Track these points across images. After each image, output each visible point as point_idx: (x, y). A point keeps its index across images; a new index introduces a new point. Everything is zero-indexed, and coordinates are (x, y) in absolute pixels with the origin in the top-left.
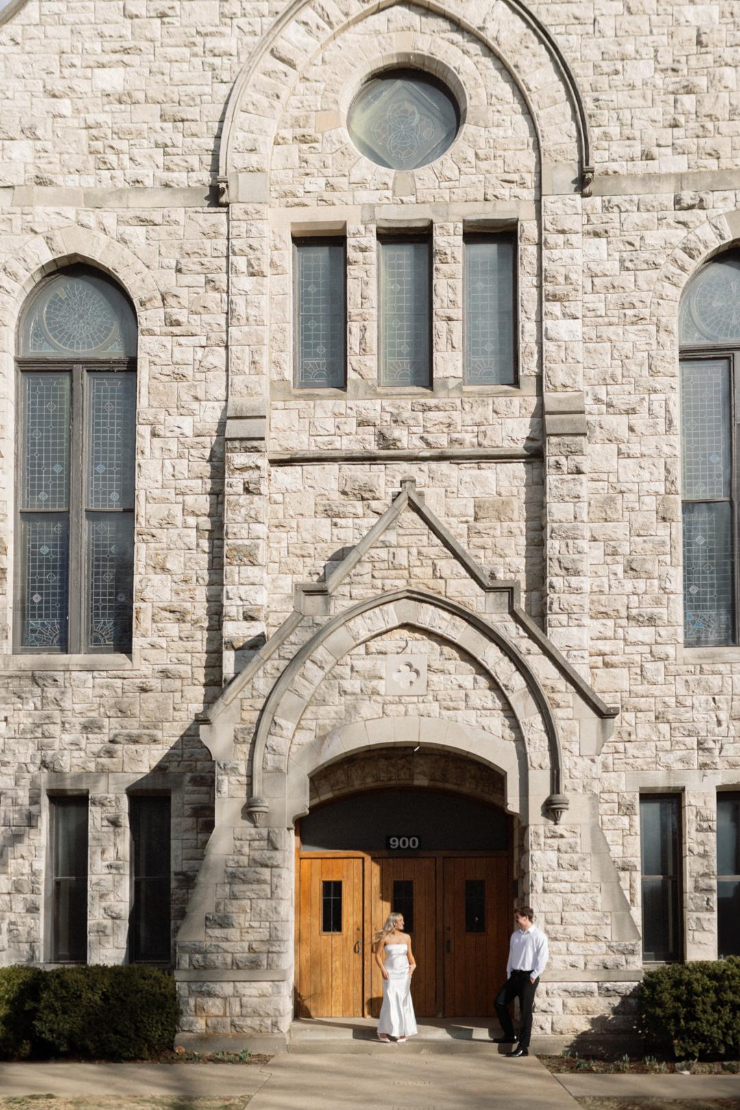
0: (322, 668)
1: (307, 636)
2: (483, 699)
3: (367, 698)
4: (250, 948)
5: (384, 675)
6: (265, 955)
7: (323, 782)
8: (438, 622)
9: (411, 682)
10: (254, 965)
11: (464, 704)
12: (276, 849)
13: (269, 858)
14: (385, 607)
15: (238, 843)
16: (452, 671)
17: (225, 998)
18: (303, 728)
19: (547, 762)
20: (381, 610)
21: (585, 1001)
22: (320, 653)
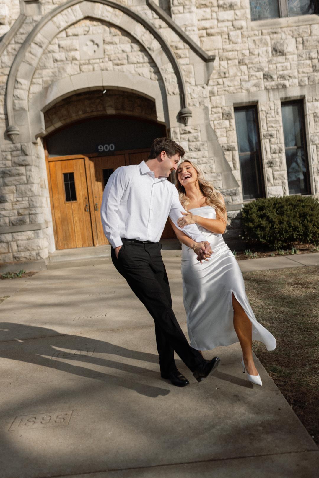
0: (41, 46)
1: (30, 28)
2: (137, 57)
3: (69, 62)
4: (19, 214)
5: (78, 48)
6: (28, 216)
7: (54, 116)
8: (106, 14)
9: (95, 51)
10: (22, 222)
11: (126, 61)
12: (26, 155)
13: (23, 161)
14: (74, 7)
15: (4, 154)
16: (118, 42)
17: (8, 243)
18: (34, 84)
19: (177, 91)
20: (72, 9)
22: (39, 37)
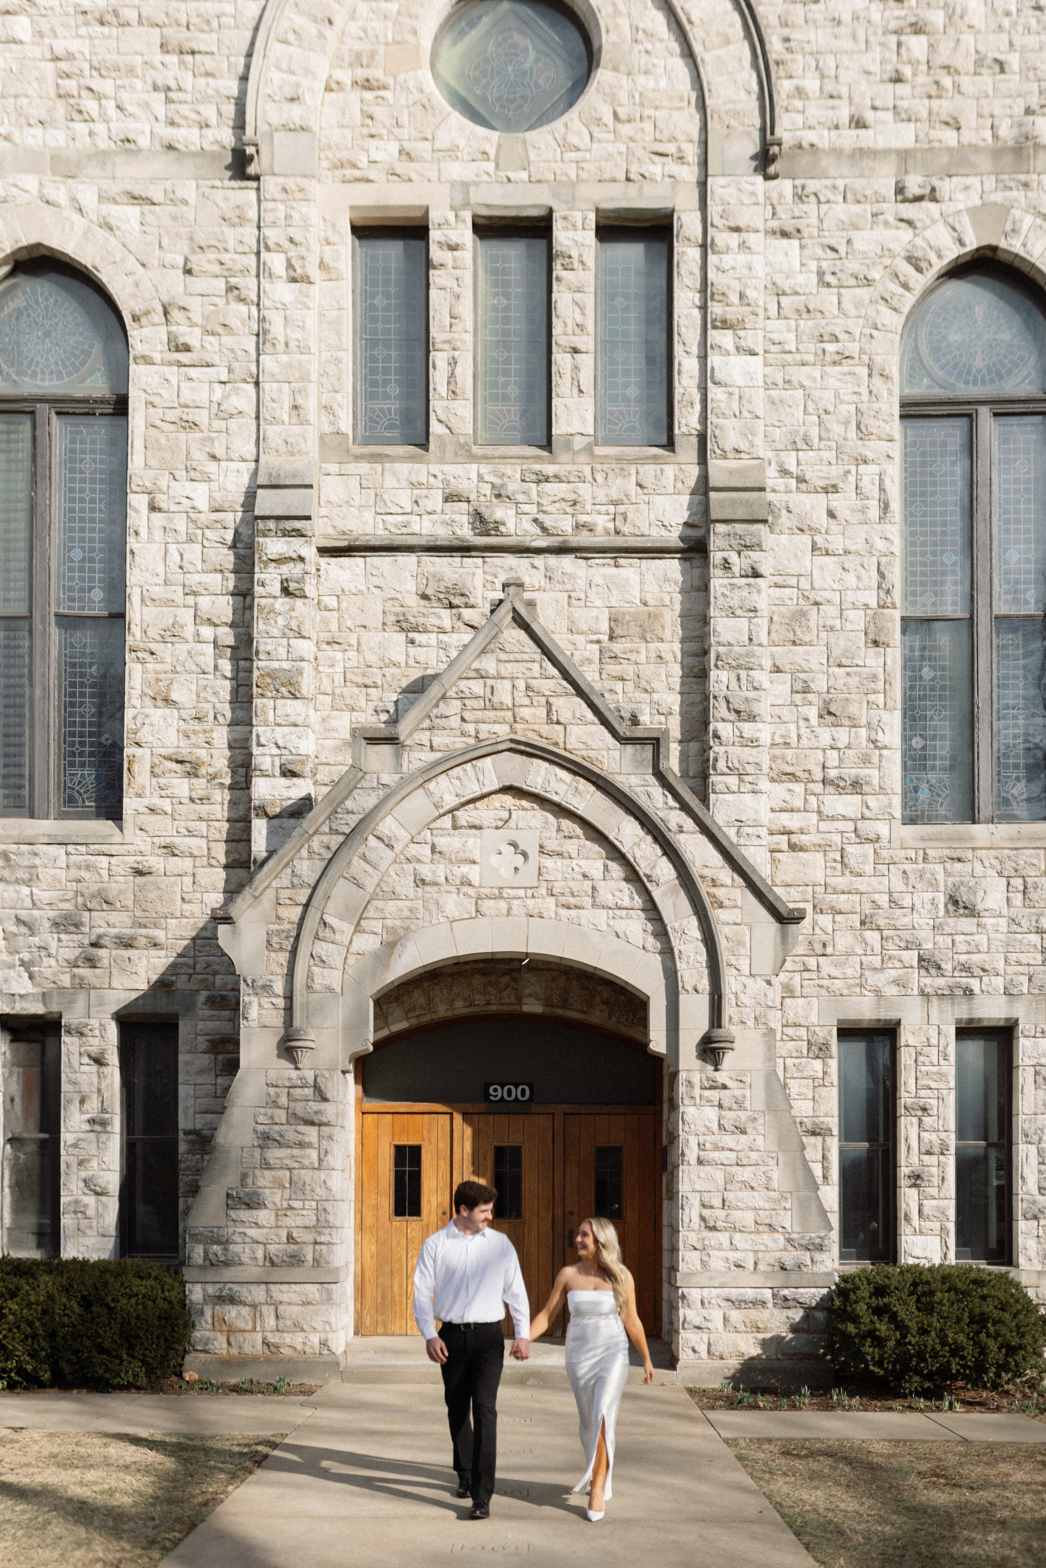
0: (390, 847)
1: (370, 801)
2: (618, 894)
3: (453, 889)
4: (290, 1239)
5: (478, 860)
6: (311, 1247)
7: (394, 1005)
8: (554, 785)
9: (516, 869)
10: (295, 1260)
11: (590, 900)
12: (325, 1100)
13: (316, 1113)
14: (479, 763)
15: (272, 1091)
16: (574, 854)
17: (254, 1306)
18: (364, 932)
19: (705, 984)
20: (474, 767)
21: (754, 1314)
22: (387, 825)
